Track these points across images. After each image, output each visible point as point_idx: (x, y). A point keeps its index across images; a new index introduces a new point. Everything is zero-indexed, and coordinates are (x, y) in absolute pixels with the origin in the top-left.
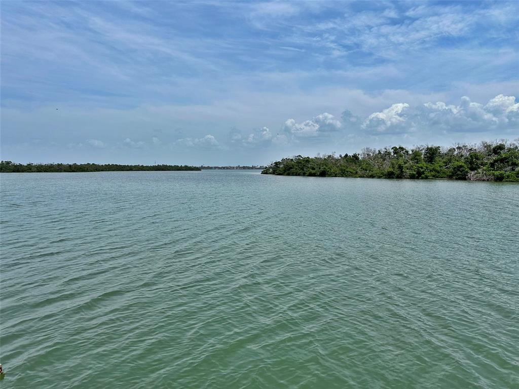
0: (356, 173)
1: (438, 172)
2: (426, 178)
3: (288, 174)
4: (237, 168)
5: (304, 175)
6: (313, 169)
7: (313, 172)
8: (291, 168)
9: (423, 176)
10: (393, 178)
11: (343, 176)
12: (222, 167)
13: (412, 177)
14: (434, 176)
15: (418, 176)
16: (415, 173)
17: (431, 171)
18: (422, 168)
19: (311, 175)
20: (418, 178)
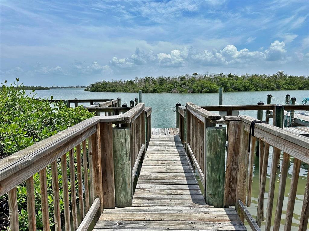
0: (130, 90)
1: (163, 90)
2: (157, 92)
3: (98, 91)
4: (77, 87)
5: (105, 91)
6: (110, 88)
7: (109, 89)
8: (99, 88)
9: (156, 91)
10: (143, 92)
11: (124, 92)
12: (67, 87)
13: (152, 92)
14: (161, 91)
15: (154, 91)
16: (152, 90)
17: (160, 89)
18: (156, 87)
19: (108, 91)
20: (154, 92)
